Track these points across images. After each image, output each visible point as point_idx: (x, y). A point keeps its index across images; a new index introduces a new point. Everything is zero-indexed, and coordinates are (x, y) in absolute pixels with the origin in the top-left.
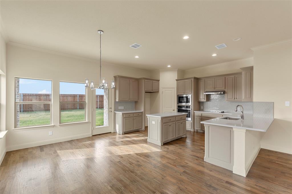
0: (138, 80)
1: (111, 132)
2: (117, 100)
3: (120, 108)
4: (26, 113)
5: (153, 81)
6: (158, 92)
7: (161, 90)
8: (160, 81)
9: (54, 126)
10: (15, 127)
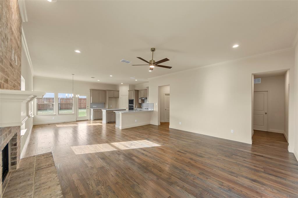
0: (105, 91)
1: (88, 120)
2: (91, 103)
3: (94, 106)
4: (40, 111)
5: (115, 92)
6: (119, 97)
7: (120, 96)
8: (120, 91)
9: (55, 115)
10: (37, 114)
